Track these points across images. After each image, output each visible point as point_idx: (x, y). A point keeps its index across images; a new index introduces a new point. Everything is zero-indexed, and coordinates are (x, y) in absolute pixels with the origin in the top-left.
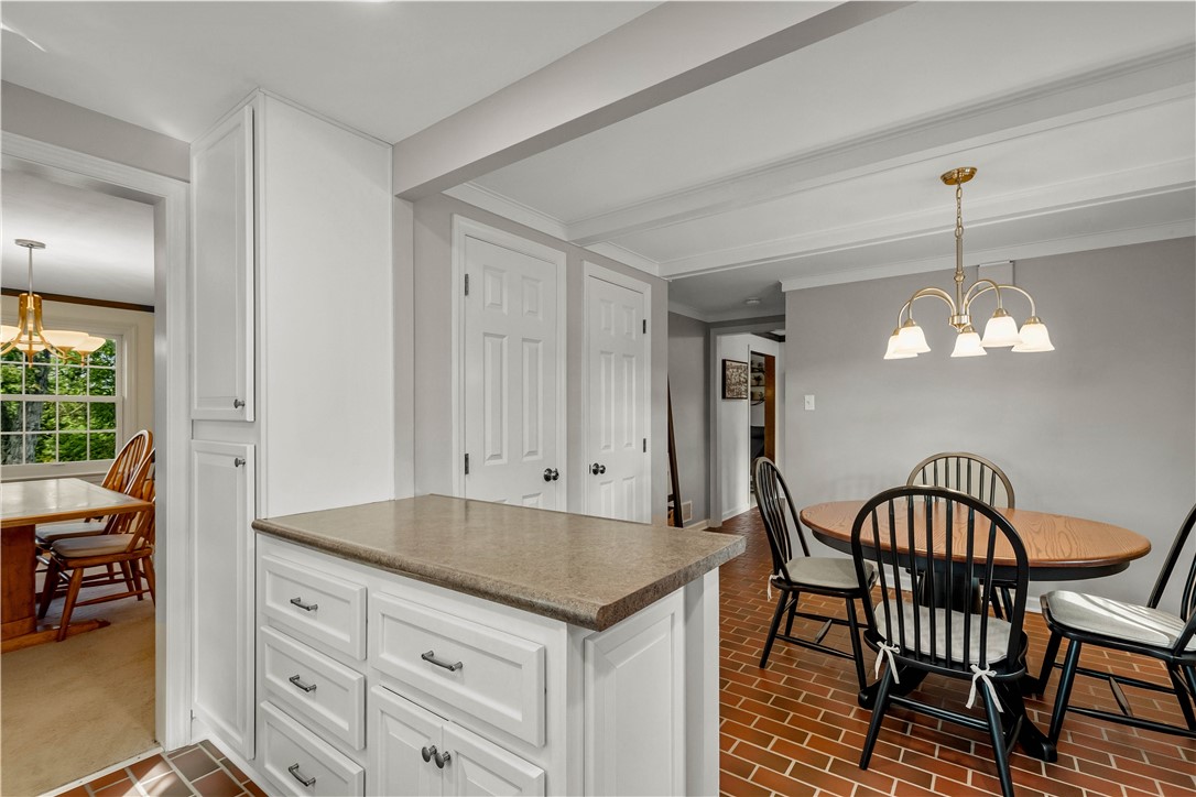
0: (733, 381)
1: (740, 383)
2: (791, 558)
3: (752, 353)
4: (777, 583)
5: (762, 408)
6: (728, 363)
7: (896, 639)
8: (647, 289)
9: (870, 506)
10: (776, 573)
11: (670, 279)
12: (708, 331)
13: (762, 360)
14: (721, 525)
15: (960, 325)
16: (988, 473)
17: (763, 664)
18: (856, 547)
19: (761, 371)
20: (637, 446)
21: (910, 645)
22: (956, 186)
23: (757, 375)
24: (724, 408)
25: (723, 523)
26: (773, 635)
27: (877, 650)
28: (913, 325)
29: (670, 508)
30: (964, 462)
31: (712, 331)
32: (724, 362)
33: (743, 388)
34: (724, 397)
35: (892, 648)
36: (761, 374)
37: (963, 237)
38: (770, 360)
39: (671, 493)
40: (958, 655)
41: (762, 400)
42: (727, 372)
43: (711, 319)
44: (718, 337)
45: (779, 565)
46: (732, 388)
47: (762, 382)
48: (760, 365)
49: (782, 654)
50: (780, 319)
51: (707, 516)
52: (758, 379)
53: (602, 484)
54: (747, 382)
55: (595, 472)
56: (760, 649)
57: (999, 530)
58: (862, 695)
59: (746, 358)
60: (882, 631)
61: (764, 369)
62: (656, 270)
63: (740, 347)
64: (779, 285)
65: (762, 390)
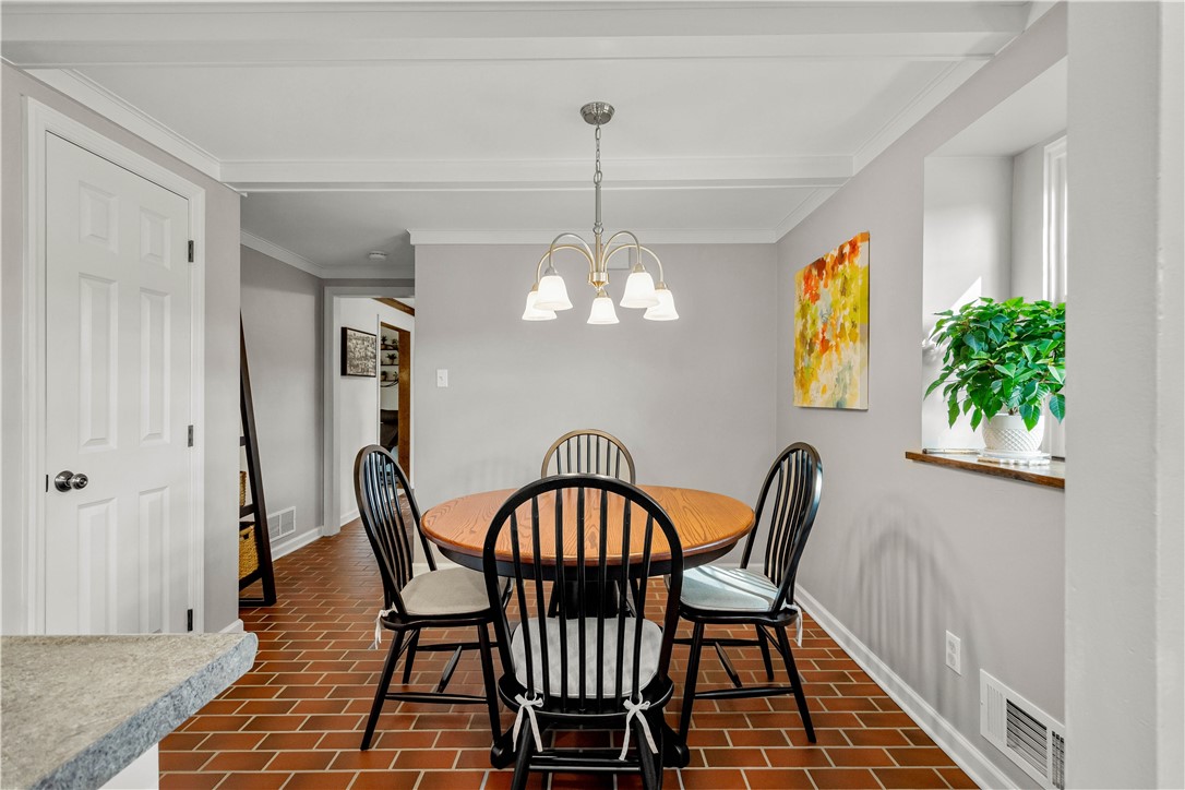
0: (357, 354)
1: (366, 358)
2: (411, 577)
3: (383, 324)
4: (388, 622)
5: (395, 389)
6: (349, 331)
7: (539, 688)
8: (199, 197)
9: (508, 510)
10: (388, 606)
11: (245, 192)
12: (321, 289)
13: (396, 335)
14: (338, 531)
15: (598, 282)
16: (614, 448)
17: (366, 744)
18: (488, 562)
19: (395, 348)
20: (175, 436)
21: (556, 691)
22: (595, 127)
23: (391, 352)
24: (342, 387)
25: (342, 528)
26: (382, 694)
27: (515, 708)
28: (555, 274)
29: (243, 526)
30: (593, 439)
31: (328, 290)
32: (344, 330)
33: (371, 364)
34: (344, 372)
35: (534, 702)
36: (396, 353)
37: (601, 184)
38: (405, 335)
39: (249, 501)
40: (609, 691)
41: (396, 380)
42: (349, 344)
43: (325, 275)
44: (336, 299)
45: (392, 595)
46: (356, 362)
47: (396, 361)
48: (394, 342)
49: (396, 713)
50: (409, 284)
51: (320, 521)
52: (392, 357)
53: (80, 507)
54: (375, 357)
55: (63, 487)
56: (366, 715)
57: (655, 523)
58: (496, 750)
59: (375, 329)
60: (521, 678)
61: (398, 347)
62: (216, 171)
63: (365, 315)
64: (408, 236)
65: (395, 369)
